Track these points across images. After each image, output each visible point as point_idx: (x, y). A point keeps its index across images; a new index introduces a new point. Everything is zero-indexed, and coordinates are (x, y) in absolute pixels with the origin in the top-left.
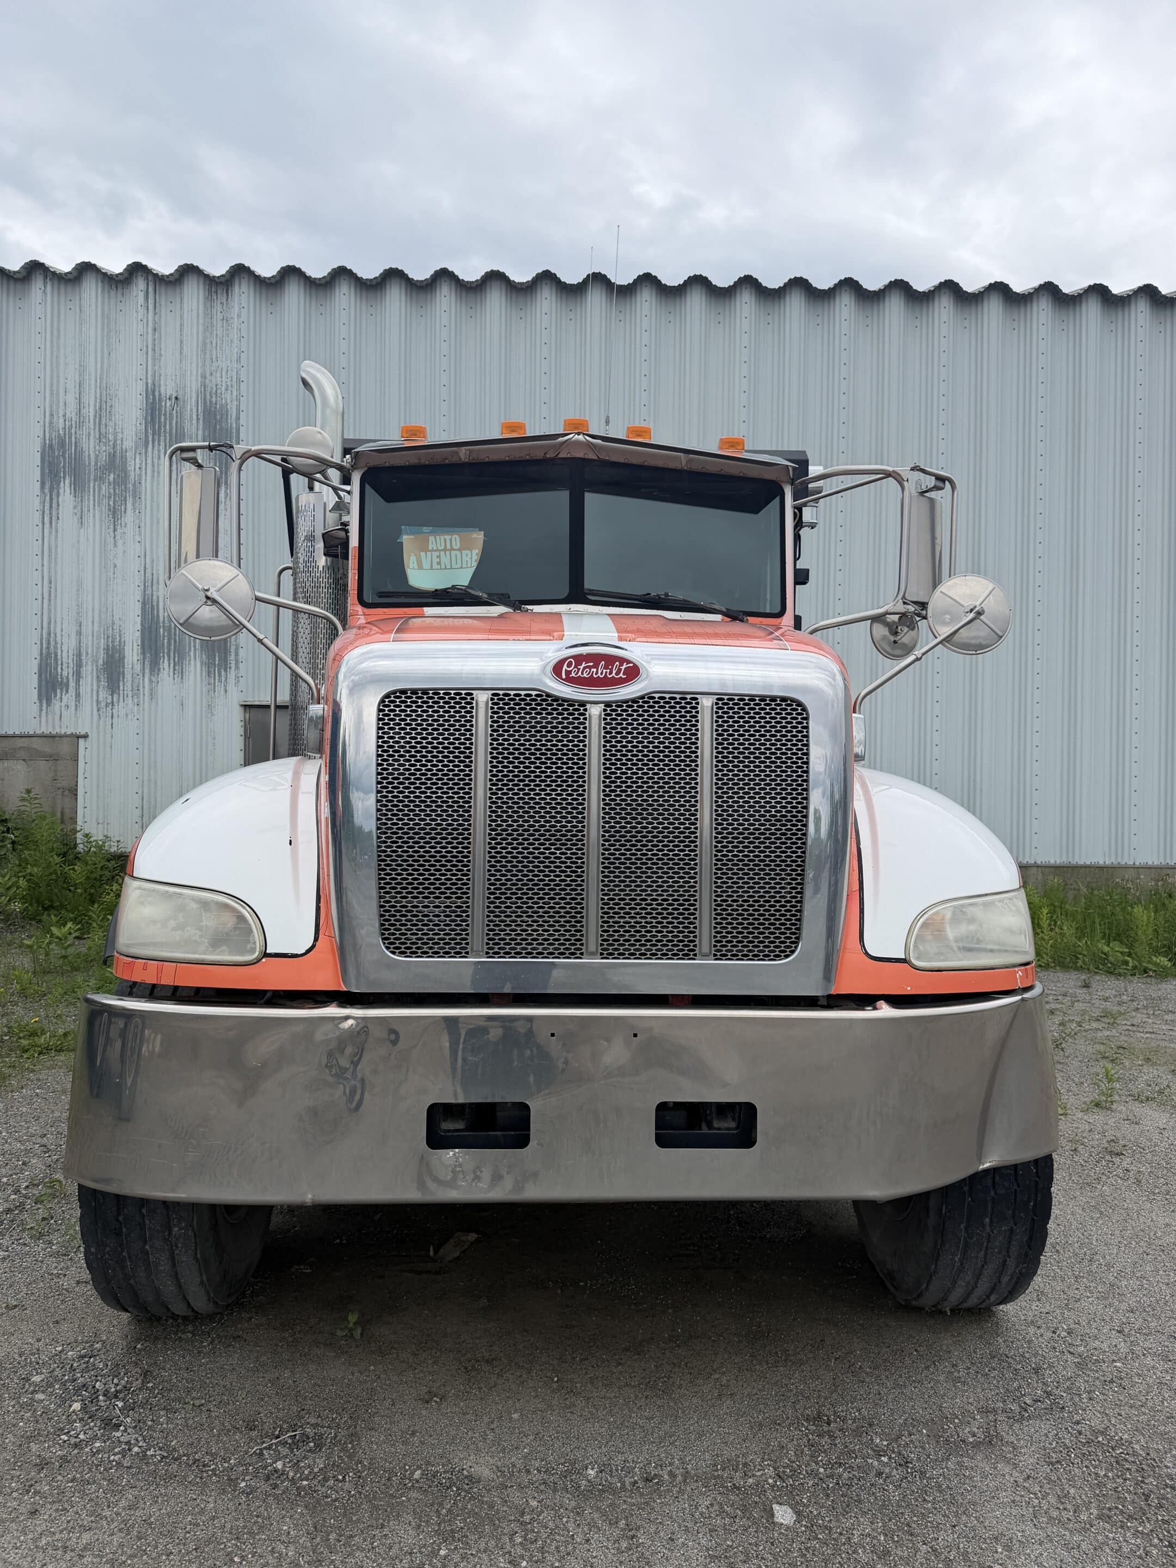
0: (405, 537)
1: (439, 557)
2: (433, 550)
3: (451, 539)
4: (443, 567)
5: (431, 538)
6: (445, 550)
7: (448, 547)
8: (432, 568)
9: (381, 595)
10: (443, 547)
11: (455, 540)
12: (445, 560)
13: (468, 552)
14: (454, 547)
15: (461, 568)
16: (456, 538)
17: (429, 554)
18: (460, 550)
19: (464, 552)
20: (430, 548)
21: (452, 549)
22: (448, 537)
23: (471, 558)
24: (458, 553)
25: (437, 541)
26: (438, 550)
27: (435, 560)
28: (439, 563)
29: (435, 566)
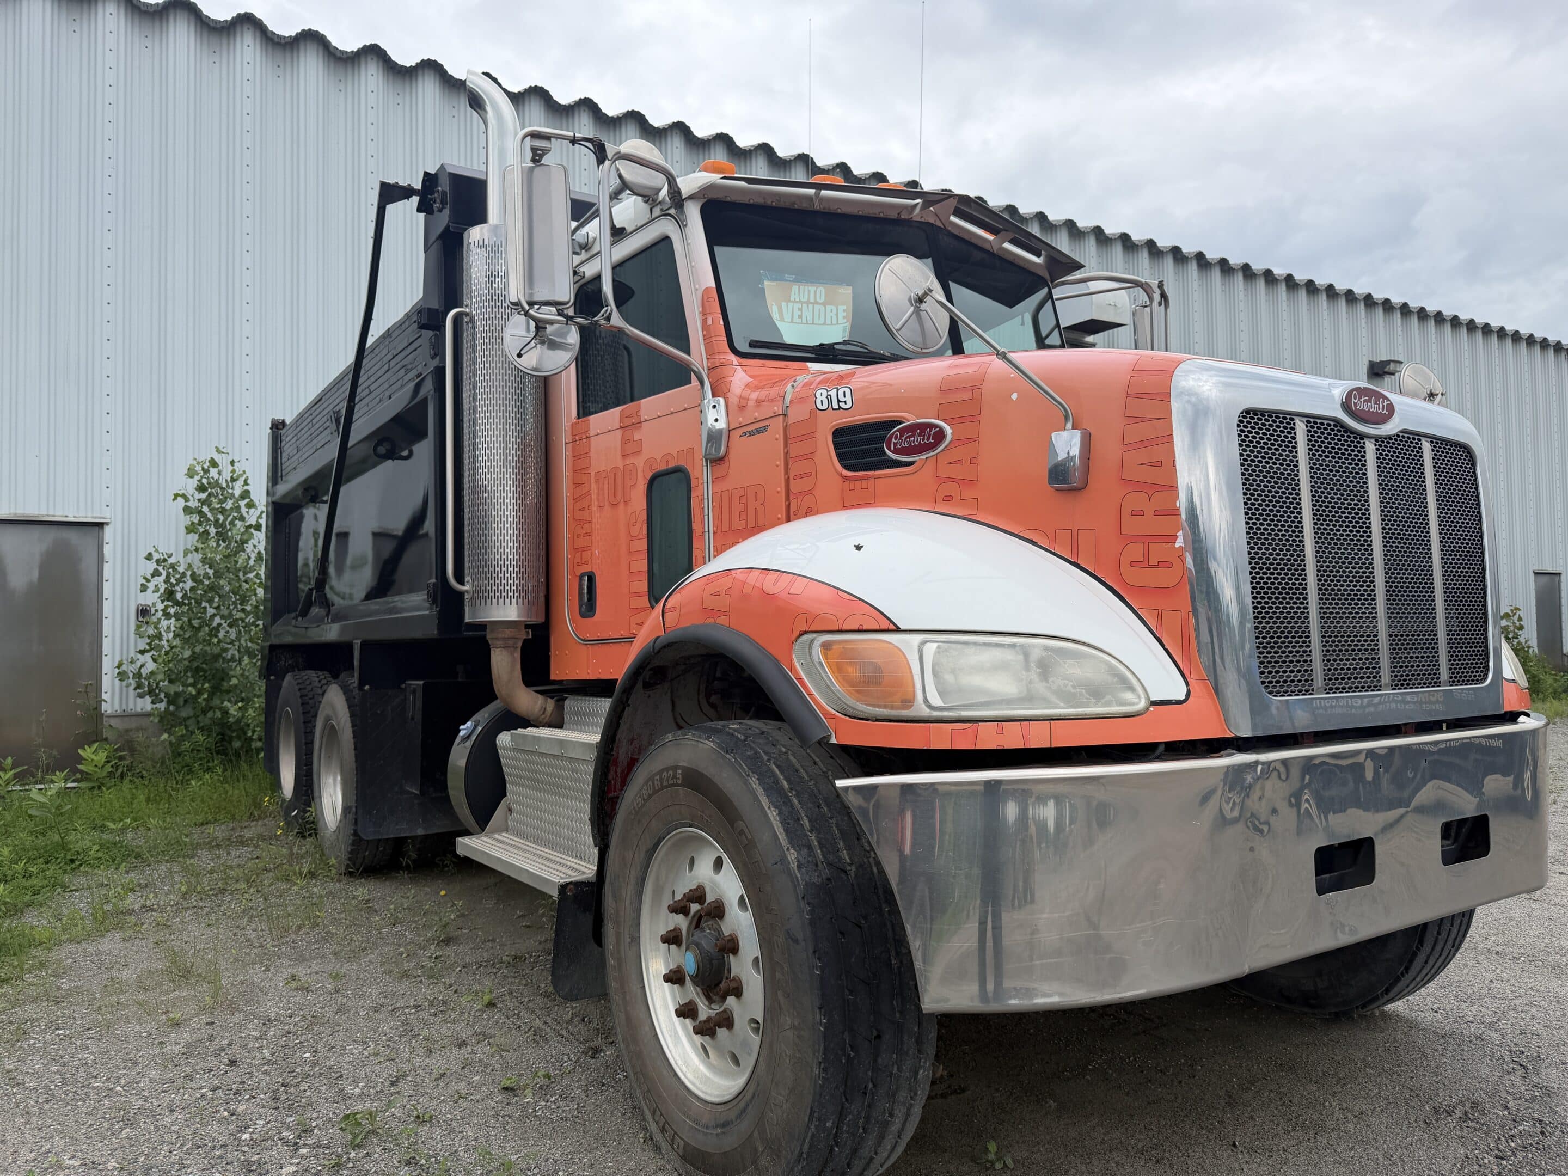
0: (766, 283)
1: (800, 309)
2: (795, 302)
3: (815, 292)
4: (804, 321)
5: (795, 288)
6: (808, 302)
7: (812, 300)
8: (792, 322)
9: (753, 344)
10: (805, 300)
11: (818, 292)
12: (807, 314)
13: (834, 308)
14: (818, 300)
15: (825, 324)
16: (821, 290)
17: (790, 305)
18: (824, 304)
19: (829, 307)
20: (792, 299)
21: (816, 303)
22: (812, 289)
23: (837, 315)
24: (822, 308)
25: (802, 292)
26: (800, 302)
27: (797, 313)
28: (800, 317)
29: (796, 319)
